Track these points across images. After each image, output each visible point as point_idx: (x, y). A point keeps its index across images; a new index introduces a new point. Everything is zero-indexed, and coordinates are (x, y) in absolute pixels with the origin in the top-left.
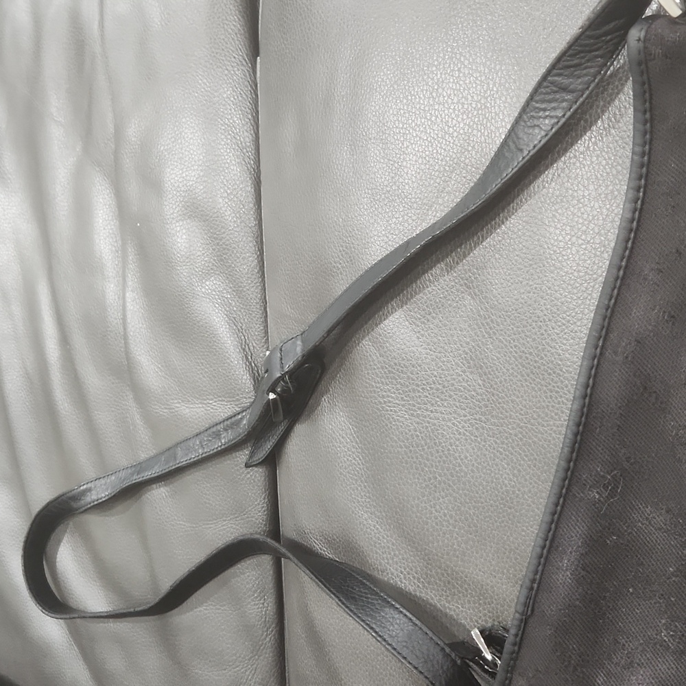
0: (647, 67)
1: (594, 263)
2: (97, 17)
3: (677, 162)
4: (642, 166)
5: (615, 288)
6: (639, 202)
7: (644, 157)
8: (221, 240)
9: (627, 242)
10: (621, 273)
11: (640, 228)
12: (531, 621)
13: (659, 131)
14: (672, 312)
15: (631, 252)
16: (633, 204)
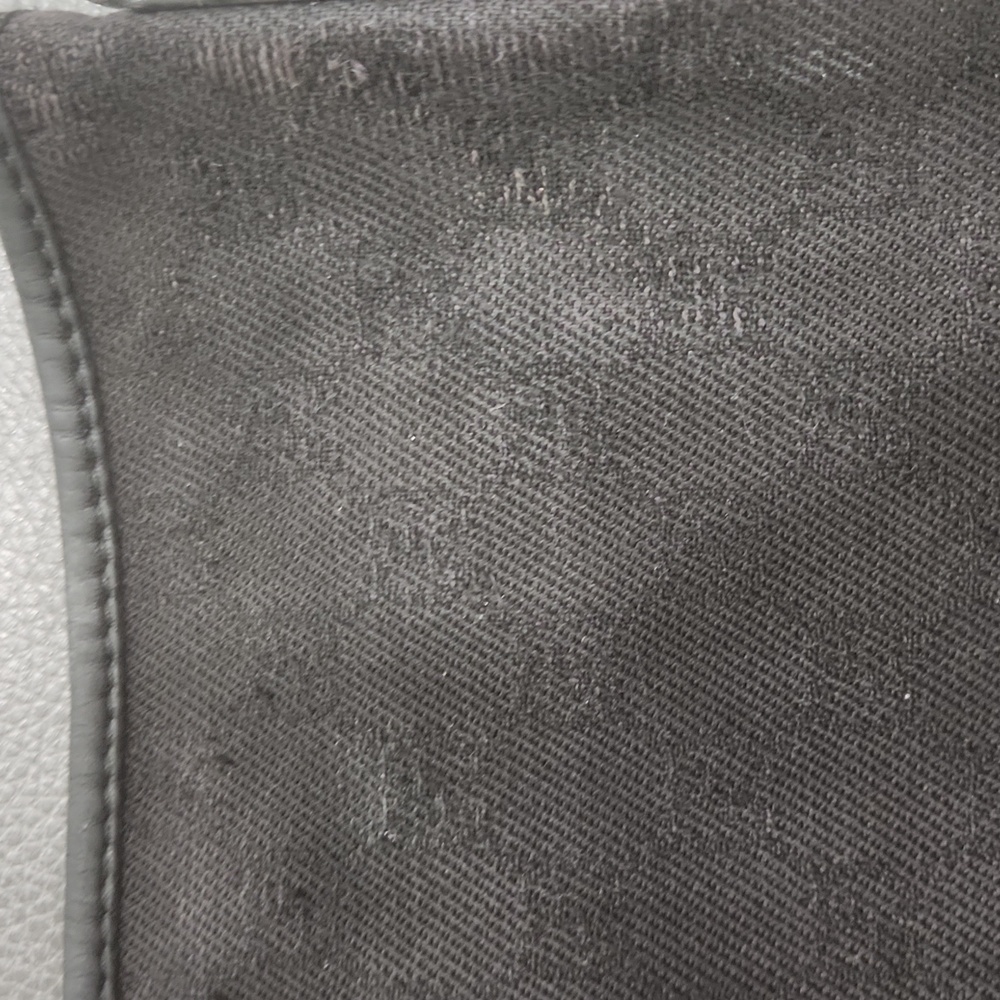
0: (26, 157)
1: (31, 664)
3: (192, 432)
4: (89, 460)
5: (105, 845)
6: (110, 570)
7: (87, 435)
9: (105, 694)
10: (112, 792)
11: (132, 647)
13: (112, 350)
14: (294, 879)
15: (125, 724)
16: (95, 581)
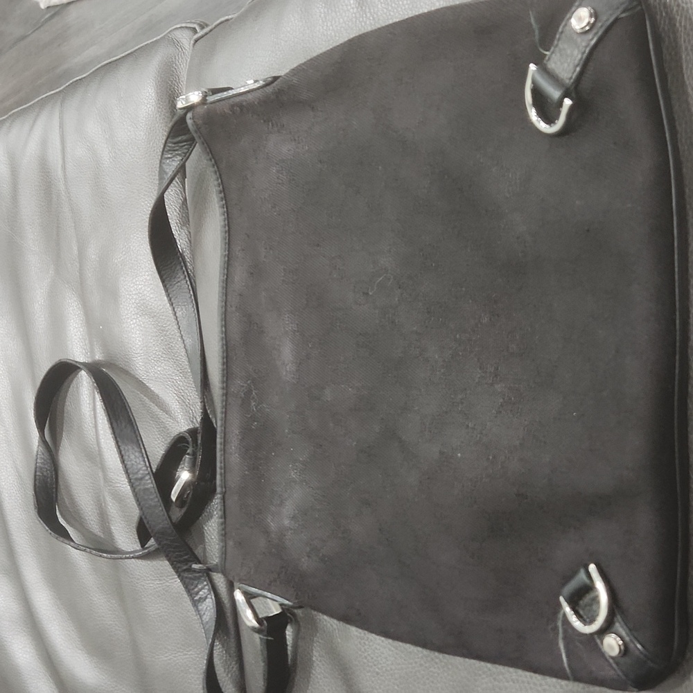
2: (60, 162)
8: (167, 331)
12: (226, 496)
